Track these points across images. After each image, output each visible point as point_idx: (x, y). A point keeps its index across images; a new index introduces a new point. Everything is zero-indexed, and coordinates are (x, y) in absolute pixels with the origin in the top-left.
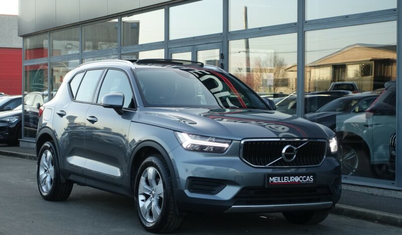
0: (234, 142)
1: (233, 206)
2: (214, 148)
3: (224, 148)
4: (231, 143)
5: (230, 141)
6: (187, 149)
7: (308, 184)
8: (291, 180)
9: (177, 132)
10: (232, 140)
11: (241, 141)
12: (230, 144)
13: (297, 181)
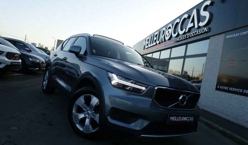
0: (150, 86)
1: (142, 135)
2: (134, 88)
3: (141, 90)
4: (148, 87)
5: (147, 86)
6: (114, 86)
7: (190, 122)
8: (182, 119)
9: (109, 73)
10: (149, 85)
11: (155, 87)
12: (146, 88)
13: (185, 120)
